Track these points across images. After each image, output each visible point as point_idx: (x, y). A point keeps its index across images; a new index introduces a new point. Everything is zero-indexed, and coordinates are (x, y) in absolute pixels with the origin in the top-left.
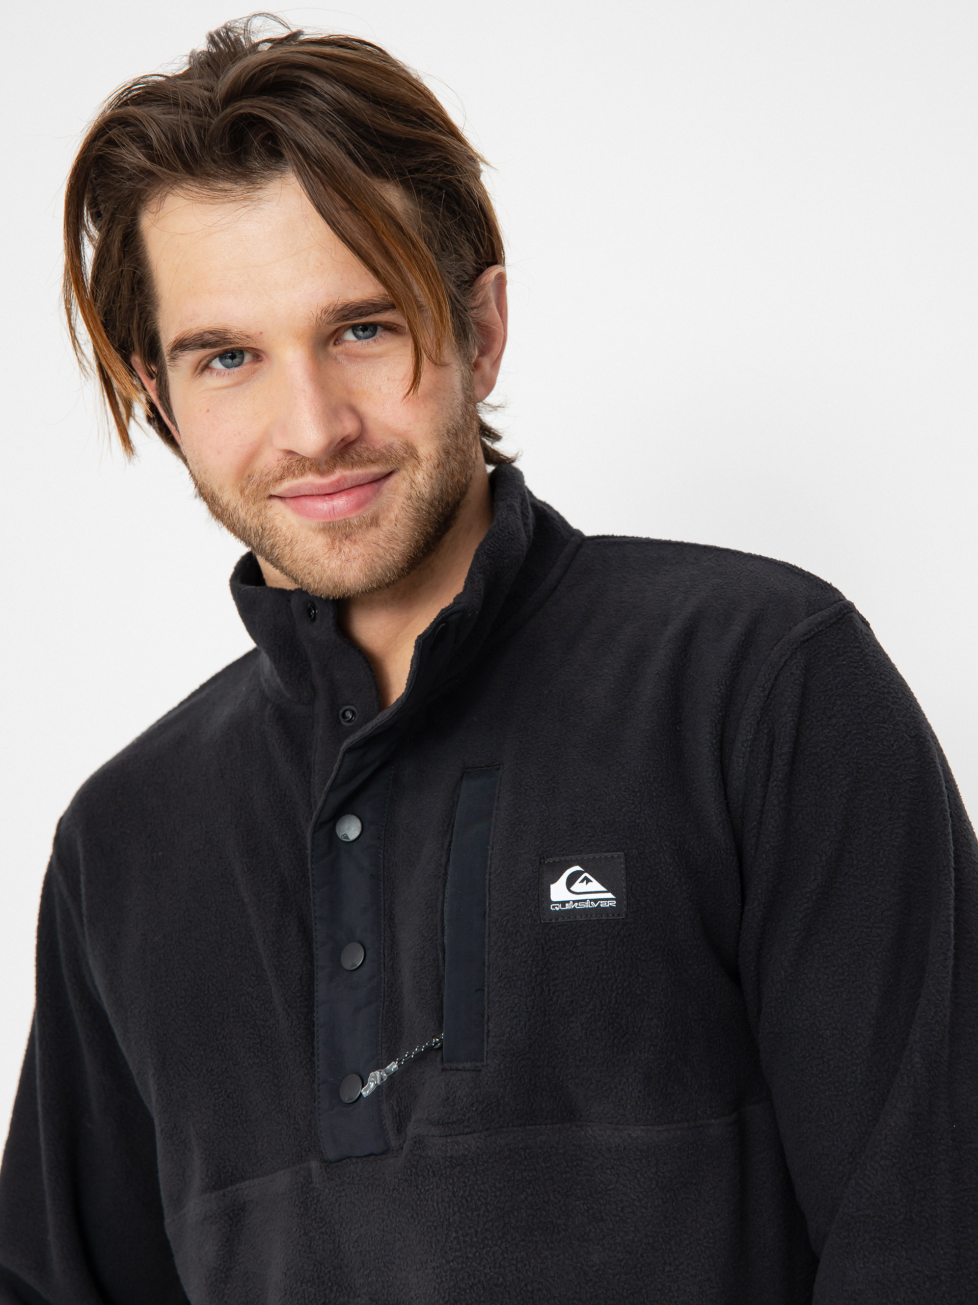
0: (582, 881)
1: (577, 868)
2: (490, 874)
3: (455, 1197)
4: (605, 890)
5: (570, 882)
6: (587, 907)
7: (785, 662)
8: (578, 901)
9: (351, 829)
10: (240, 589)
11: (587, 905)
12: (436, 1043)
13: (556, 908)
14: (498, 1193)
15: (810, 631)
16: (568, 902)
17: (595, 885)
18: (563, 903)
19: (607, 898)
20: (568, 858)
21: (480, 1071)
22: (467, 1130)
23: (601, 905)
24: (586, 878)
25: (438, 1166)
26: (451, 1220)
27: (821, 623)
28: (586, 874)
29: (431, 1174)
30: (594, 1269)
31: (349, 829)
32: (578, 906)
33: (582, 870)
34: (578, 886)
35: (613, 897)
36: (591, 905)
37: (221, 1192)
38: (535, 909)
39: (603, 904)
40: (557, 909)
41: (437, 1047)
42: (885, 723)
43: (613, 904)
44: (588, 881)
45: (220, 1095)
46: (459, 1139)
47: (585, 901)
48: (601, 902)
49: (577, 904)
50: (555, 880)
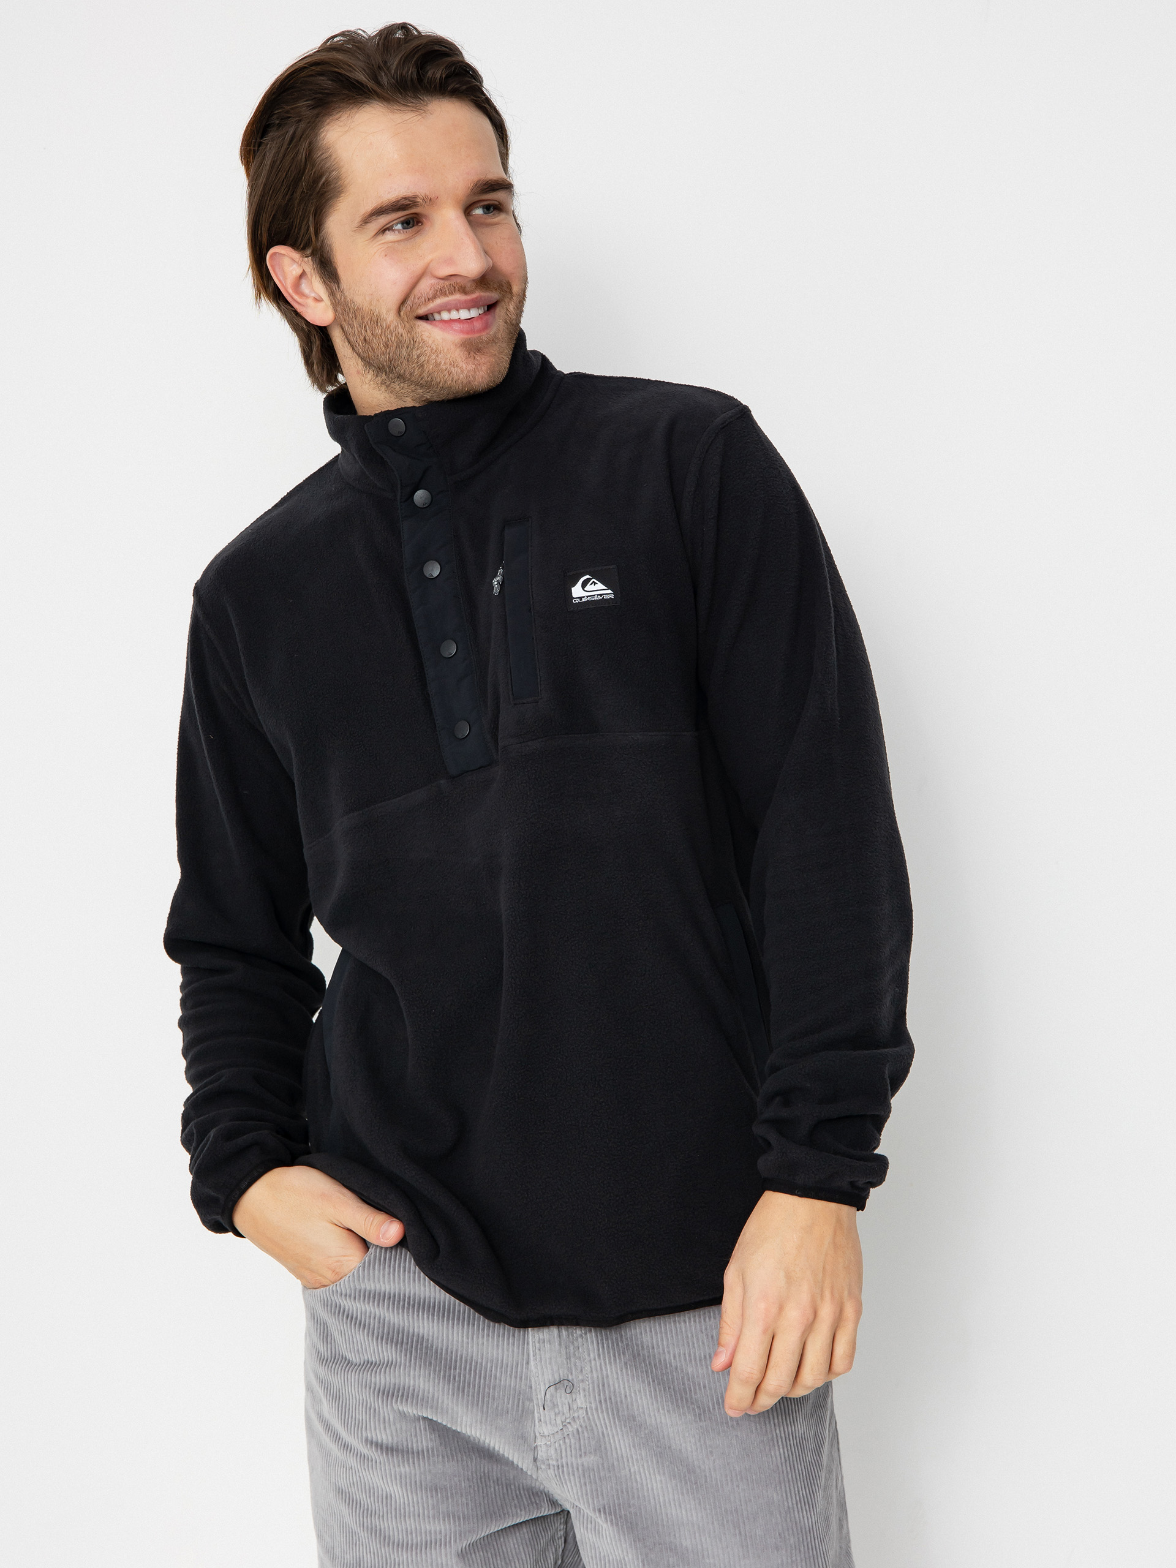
0: (591, 584)
1: (588, 577)
2: (532, 585)
4: (606, 588)
5: (584, 585)
7: (712, 442)
8: (590, 596)
9: (434, 570)
10: (334, 418)
11: (596, 598)
14: (556, 775)
15: (725, 422)
16: (584, 597)
17: (600, 586)
18: (581, 598)
19: (608, 593)
20: (582, 571)
21: (538, 702)
22: (534, 738)
27: (731, 417)
28: (594, 580)
30: (618, 820)
31: (432, 570)
33: (591, 577)
34: (589, 587)
35: (612, 592)
36: (598, 598)
37: (361, 812)
38: (563, 603)
39: (606, 597)
40: (577, 602)
42: (776, 478)
43: (612, 596)
44: (595, 583)
45: (360, 749)
46: (529, 743)
47: (594, 595)
49: (589, 598)
50: (574, 584)
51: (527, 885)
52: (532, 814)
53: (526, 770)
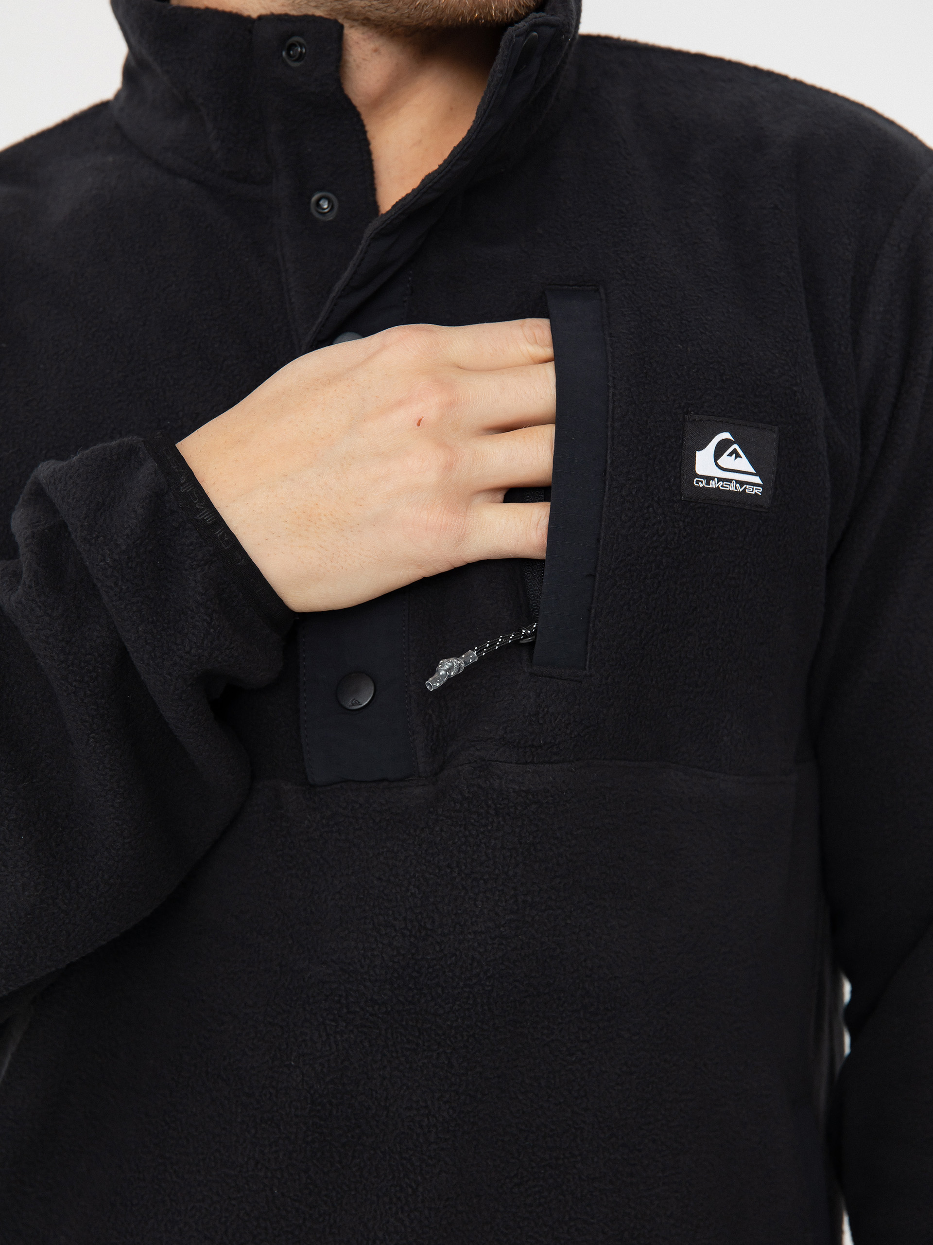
0: (730, 455)
1: (726, 435)
3: (521, 843)
4: (754, 471)
5: (718, 454)
6: (731, 489)
8: (723, 480)
11: (732, 487)
12: (526, 636)
13: (700, 483)
16: (713, 478)
17: (744, 464)
18: (709, 479)
19: (754, 483)
21: (580, 683)
23: (747, 490)
24: (735, 451)
25: (506, 802)
26: (511, 873)
28: (735, 446)
29: (492, 812)
32: (722, 486)
33: (732, 439)
34: (726, 461)
35: (760, 482)
36: (736, 488)
38: (675, 480)
39: (750, 490)
40: (701, 485)
41: (524, 641)
43: (758, 491)
44: (738, 456)
47: (730, 481)
48: (748, 487)
49: (721, 483)
50: (702, 447)
51: (465, 1064)
52: (507, 917)
53: (519, 823)
